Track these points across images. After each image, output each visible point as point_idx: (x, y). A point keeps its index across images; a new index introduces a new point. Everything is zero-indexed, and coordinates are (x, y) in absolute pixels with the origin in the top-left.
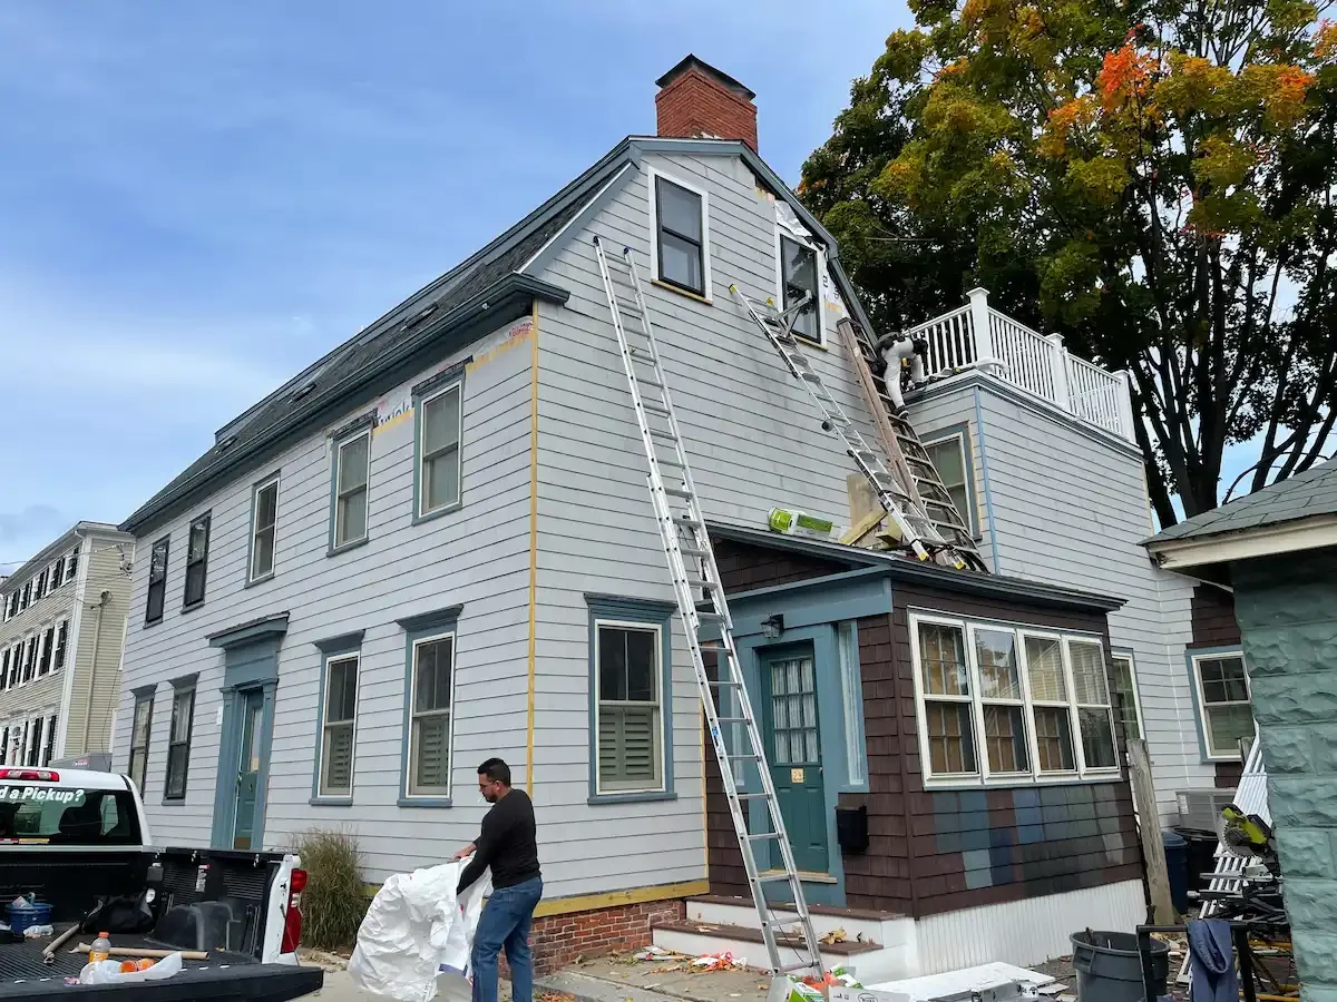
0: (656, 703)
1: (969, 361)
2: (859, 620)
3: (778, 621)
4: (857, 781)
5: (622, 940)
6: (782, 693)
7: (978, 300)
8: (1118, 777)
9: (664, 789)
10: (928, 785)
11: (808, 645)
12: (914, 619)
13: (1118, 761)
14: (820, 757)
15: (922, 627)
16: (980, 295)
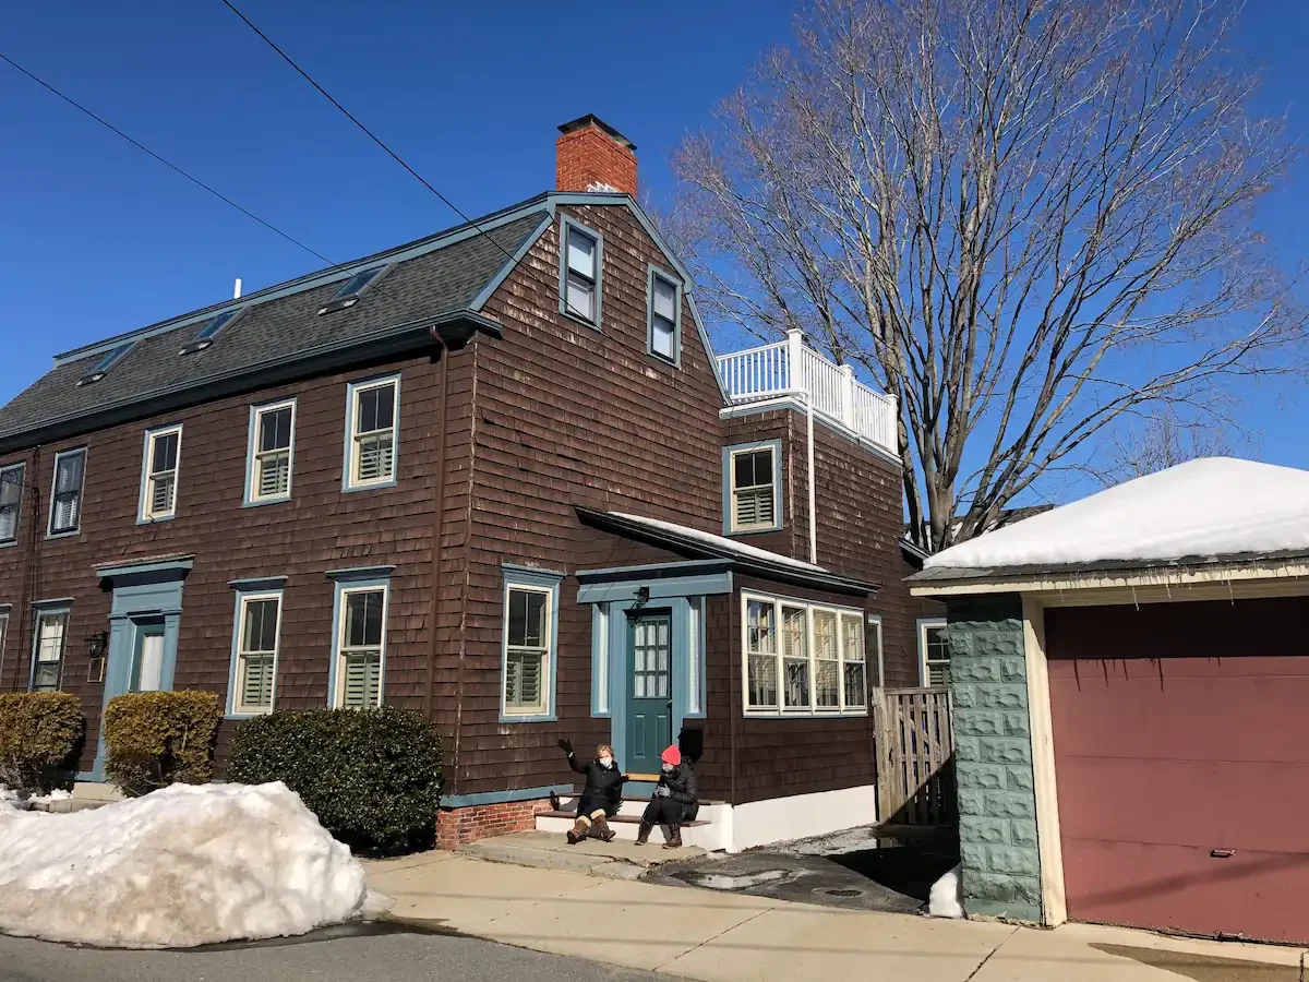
0: (544, 649)
1: (783, 387)
2: (707, 595)
3: (644, 592)
4: (694, 709)
5: (515, 823)
6: (643, 644)
7: (795, 337)
8: (865, 713)
9: (548, 713)
10: (746, 714)
11: (667, 611)
12: (745, 597)
13: (866, 701)
14: (670, 692)
15: (750, 602)
16: (797, 334)
